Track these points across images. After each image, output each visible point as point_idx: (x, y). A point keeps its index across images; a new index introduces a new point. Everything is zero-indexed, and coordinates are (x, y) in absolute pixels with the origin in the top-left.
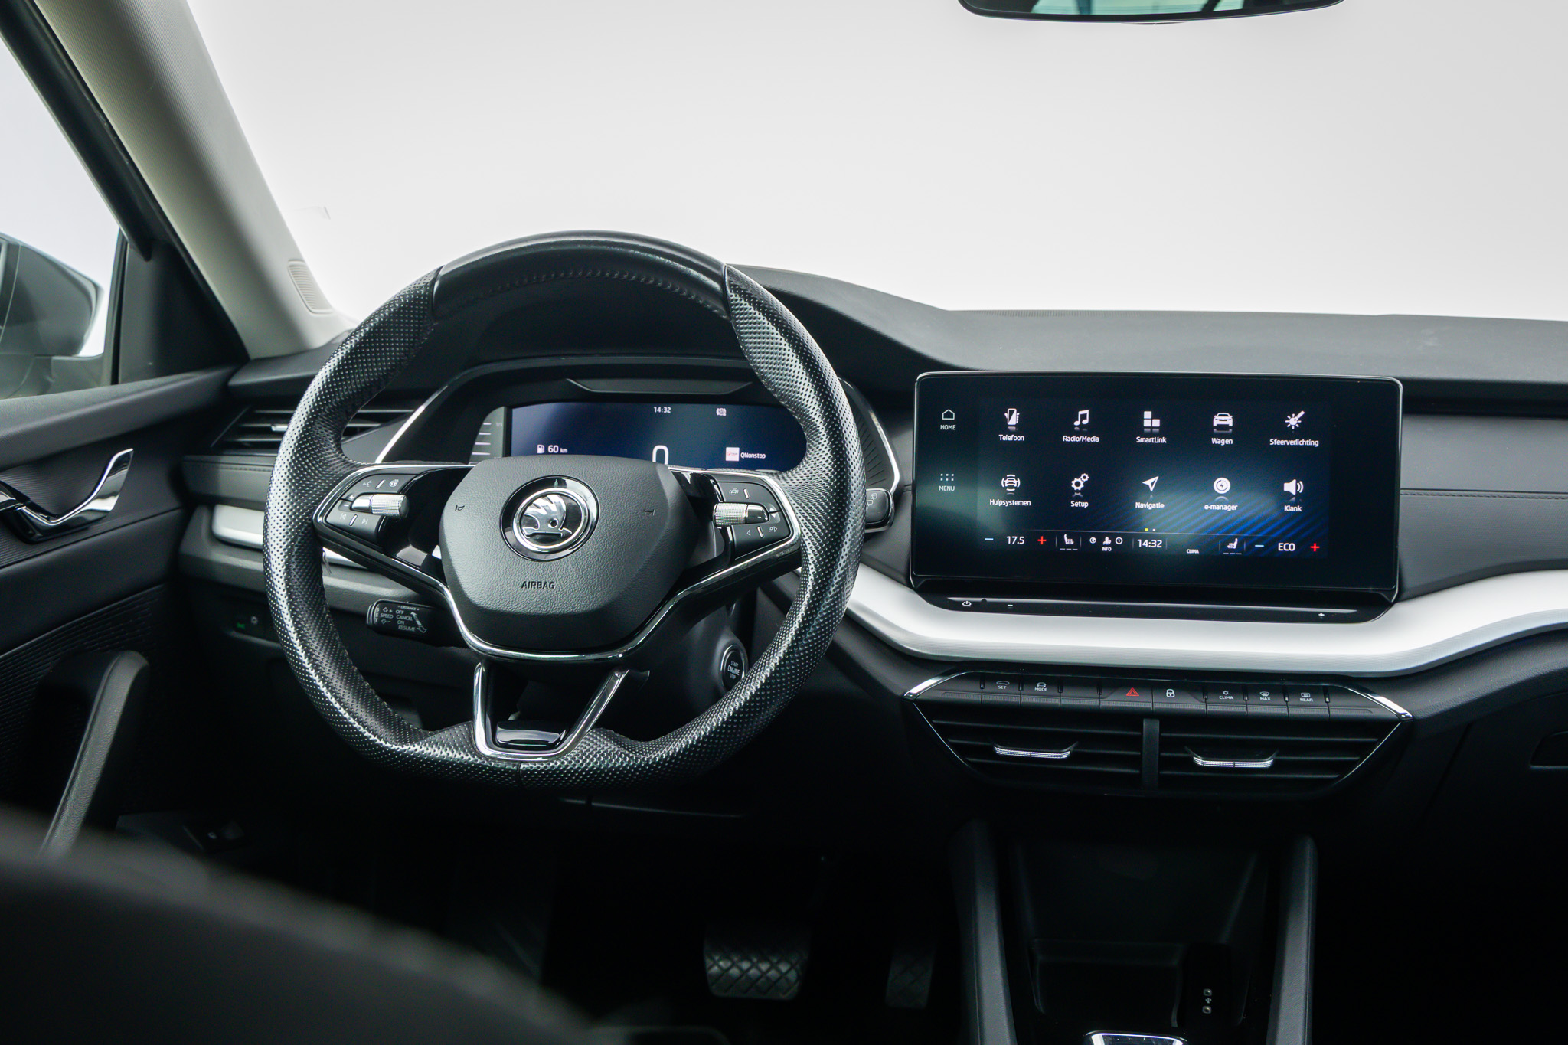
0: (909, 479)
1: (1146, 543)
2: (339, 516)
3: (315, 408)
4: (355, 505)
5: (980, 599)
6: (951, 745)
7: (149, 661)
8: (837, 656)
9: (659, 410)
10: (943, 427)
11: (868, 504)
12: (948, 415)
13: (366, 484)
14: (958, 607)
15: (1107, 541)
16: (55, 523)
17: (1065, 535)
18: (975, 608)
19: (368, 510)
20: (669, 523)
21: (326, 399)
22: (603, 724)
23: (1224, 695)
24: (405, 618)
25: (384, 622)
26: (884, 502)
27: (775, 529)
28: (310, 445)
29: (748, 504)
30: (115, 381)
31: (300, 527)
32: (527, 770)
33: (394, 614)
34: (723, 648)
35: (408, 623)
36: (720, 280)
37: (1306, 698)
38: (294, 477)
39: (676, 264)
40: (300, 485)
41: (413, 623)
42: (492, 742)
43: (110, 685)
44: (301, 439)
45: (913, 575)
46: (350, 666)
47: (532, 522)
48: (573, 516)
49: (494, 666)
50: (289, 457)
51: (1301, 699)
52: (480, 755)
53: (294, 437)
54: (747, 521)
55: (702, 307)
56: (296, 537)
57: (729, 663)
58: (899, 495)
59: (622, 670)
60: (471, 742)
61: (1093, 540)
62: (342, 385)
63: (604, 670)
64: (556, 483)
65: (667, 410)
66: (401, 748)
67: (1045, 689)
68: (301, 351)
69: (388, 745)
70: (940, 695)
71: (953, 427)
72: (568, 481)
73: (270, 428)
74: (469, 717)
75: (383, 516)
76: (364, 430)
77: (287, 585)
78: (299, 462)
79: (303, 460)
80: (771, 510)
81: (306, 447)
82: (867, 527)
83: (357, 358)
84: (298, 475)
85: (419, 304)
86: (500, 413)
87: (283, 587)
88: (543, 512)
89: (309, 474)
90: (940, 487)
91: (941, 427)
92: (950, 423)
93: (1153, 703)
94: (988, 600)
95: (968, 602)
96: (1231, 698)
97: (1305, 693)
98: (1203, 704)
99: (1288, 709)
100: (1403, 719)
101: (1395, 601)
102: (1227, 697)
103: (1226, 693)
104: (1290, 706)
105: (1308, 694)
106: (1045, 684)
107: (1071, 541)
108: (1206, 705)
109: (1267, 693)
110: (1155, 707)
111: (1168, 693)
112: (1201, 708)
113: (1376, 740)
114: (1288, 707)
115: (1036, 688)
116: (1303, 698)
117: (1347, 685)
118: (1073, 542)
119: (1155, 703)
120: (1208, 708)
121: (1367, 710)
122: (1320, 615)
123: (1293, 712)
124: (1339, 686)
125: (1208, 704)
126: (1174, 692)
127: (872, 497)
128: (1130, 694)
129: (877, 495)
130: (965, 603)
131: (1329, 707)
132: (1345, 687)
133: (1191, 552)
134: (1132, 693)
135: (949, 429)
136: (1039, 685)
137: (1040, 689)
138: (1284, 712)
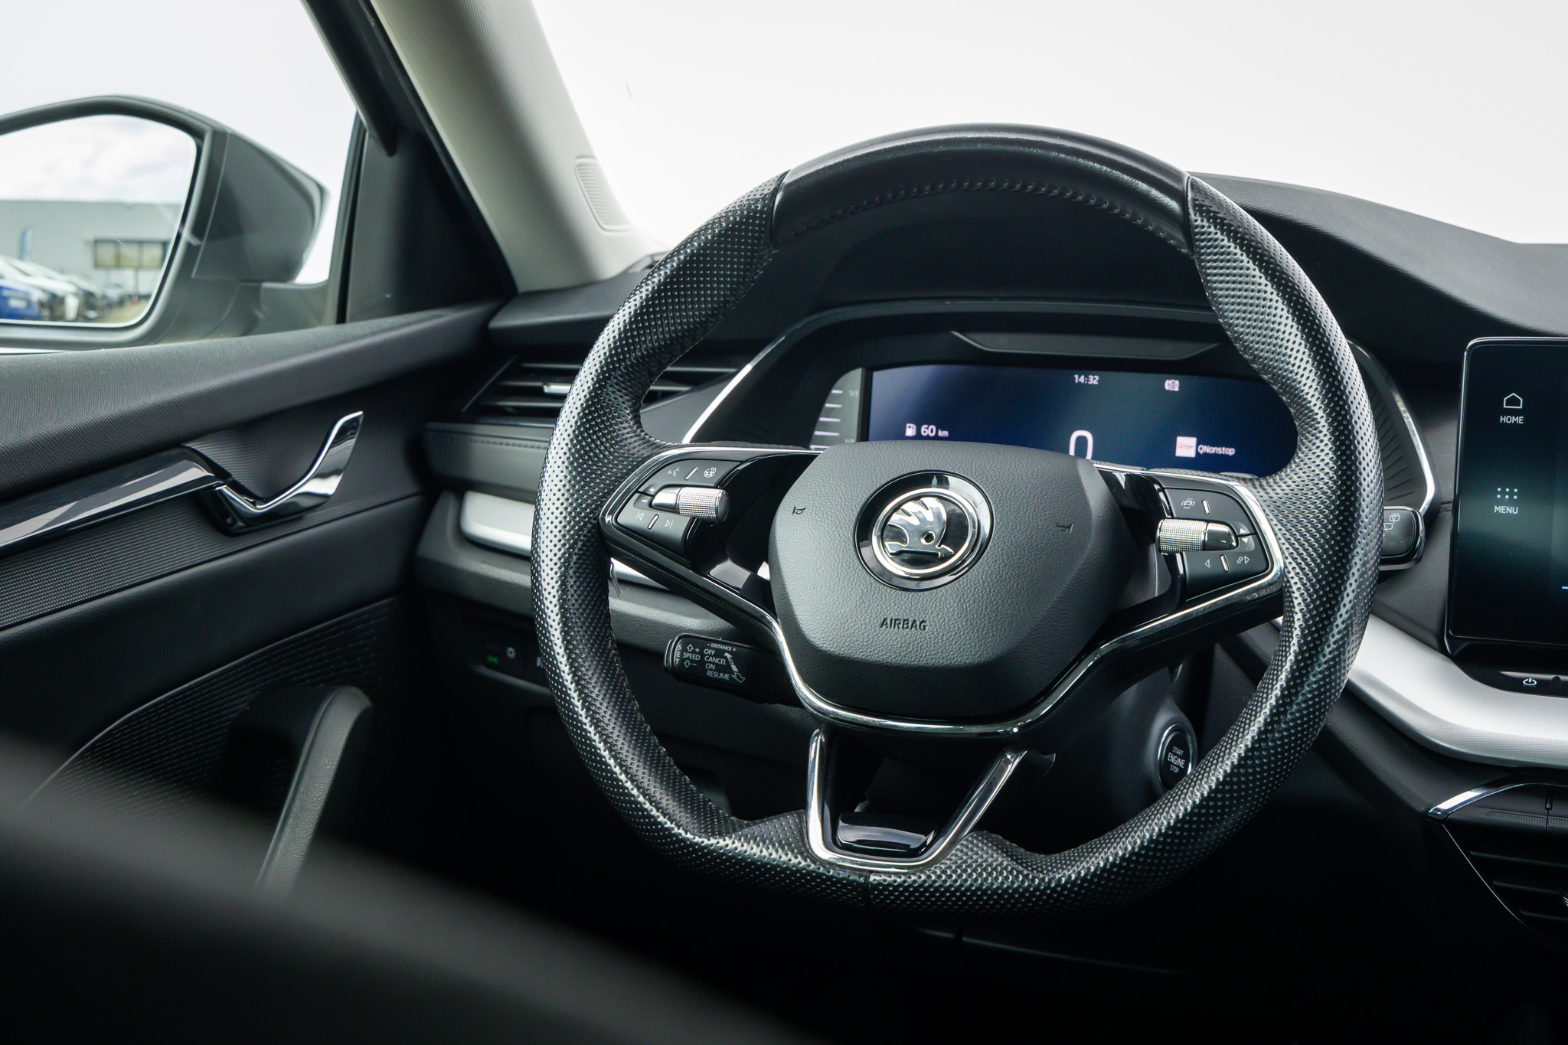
0: (1449, 494)
2: (634, 516)
3: (607, 364)
4: (657, 500)
5: (1551, 677)
6: (1497, 889)
7: (371, 699)
8: (1330, 748)
9: (1082, 379)
10: (1504, 419)
11: (1385, 529)
12: (1513, 402)
13: (672, 473)
14: (1516, 686)
16: (261, 508)
18: (1543, 689)
19: (673, 509)
20: (1092, 544)
21: (623, 352)
22: (989, 826)
24: (717, 661)
25: (687, 664)
26: (1410, 526)
27: (1247, 560)
28: (599, 416)
29: (1208, 521)
30: (341, 318)
31: (581, 529)
32: (879, 884)
33: (701, 653)
34: (1162, 727)
35: (720, 668)
36: (1180, 197)
38: (576, 460)
39: (1117, 173)
40: (584, 470)
41: (726, 669)
42: (832, 841)
43: (322, 731)
44: (588, 407)
45: (1448, 636)
46: (641, 724)
47: (898, 535)
48: (956, 527)
49: (836, 732)
50: (570, 431)
52: (815, 859)
53: (578, 404)
54: (1205, 547)
55: (1152, 236)
56: (575, 542)
57: (1169, 749)
58: (1433, 516)
59: (1016, 751)
60: (803, 840)
62: (644, 334)
63: (991, 750)
64: (935, 481)
65: (1094, 380)
66: (706, 842)
68: (585, 282)
69: (689, 836)
70: (1482, 815)
71: (1519, 420)
72: (951, 479)
73: (541, 389)
74: (803, 805)
75: (693, 518)
76: (667, 395)
77: (562, 607)
78: (584, 439)
79: (589, 436)
80: (1242, 531)
81: (594, 419)
82: (1383, 562)
83: (666, 297)
84: (581, 456)
85: (753, 224)
86: (856, 376)
87: (556, 610)
88: (914, 521)
89: (596, 455)
90: (1496, 507)
91: (1501, 419)
92: (1515, 413)
94: (1562, 678)
95: (1532, 680)
127: (1392, 519)
129: (1399, 518)
130: (1527, 682)
135: (1513, 422)
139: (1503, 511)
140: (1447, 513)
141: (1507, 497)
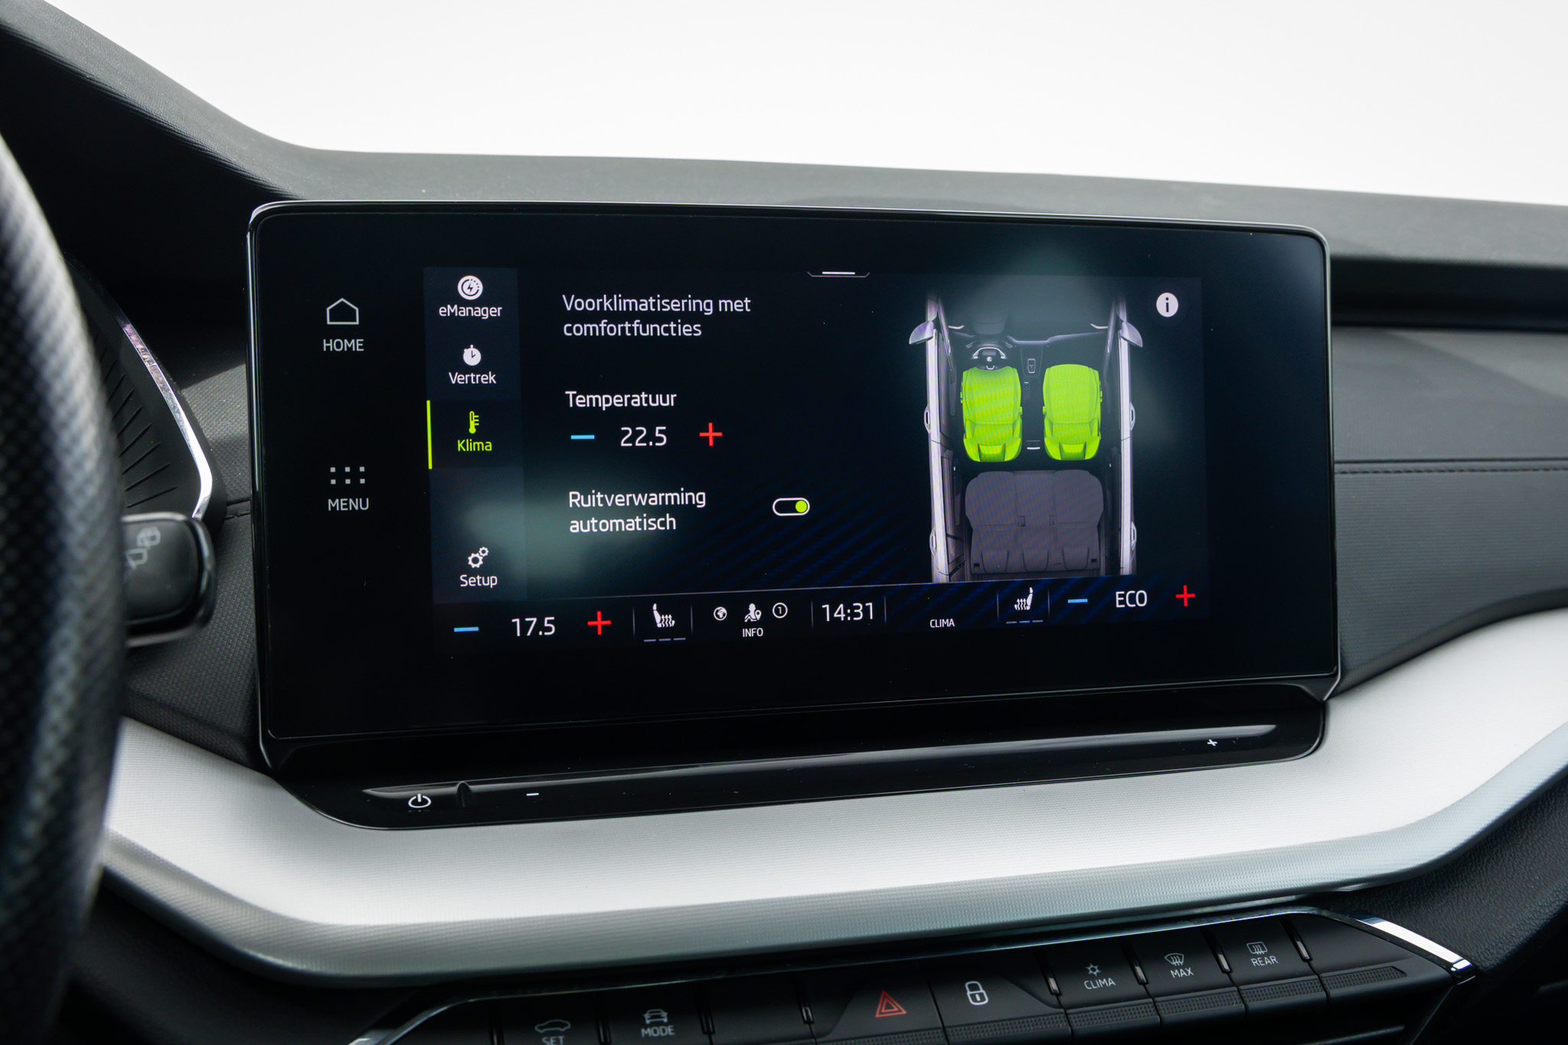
0: (244, 482)
1: (840, 613)
5: (455, 789)
10: (329, 345)
11: (133, 564)
12: (342, 313)
14: (397, 817)
15: (754, 613)
17: (655, 607)
18: (445, 812)
23: (1093, 978)
26: (183, 551)
37: (1262, 956)
45: (267, 740)
51: (1255, 962)
61: (721, 612)
67: (669, 1030)
71: (356, 345)
82: (136, 632)
90: (330, 501)
91: (325, 345)
92: (348, 334)
93: (946, 1029)
94: (473, 788)
95: (422, 798)
96: (1110, 984)
97: (1254, 945)
98: (1058, 1013)
99: (1240, 995)
100: (1460, 977)
101: (1329, 698)
102: (1101, 983)
103: (1094, 970)
104: (1242, 987)
105: (1261, 945)
106: (664, 1014)
107: (669, 619)
108: (1066, 1014)
109: (1181, 957)
110: (952, 1038)
111: (969, 993)
112: (1060, 1026)
113: (1401, 1028)
114: (1239, 990)
115: (643, 1030)
116: (1256, 956)
117: (1328, 909)
118: (673, 622)
119: (950, 1029)
120: (1075, 1025)
121: (1393, 970)
122: (1211, 745)
123: (1255, 1004)
124: (1311, 912)
125: (1069, 1011)
126: (984, 989)
127: (142, 541)
128: (883, 1011)
129: (158, 534)
130: (415, 802)
131: (1319, 976)
132: (1325, 913)
133: (938, 624)
134: (888, 1007)
135: (346, 350)
136: (649, 1019)
137: (655, 1032)
138: (1235, 1007)
139: (344, 507)
140: (241, 518)
141: (348, 481)
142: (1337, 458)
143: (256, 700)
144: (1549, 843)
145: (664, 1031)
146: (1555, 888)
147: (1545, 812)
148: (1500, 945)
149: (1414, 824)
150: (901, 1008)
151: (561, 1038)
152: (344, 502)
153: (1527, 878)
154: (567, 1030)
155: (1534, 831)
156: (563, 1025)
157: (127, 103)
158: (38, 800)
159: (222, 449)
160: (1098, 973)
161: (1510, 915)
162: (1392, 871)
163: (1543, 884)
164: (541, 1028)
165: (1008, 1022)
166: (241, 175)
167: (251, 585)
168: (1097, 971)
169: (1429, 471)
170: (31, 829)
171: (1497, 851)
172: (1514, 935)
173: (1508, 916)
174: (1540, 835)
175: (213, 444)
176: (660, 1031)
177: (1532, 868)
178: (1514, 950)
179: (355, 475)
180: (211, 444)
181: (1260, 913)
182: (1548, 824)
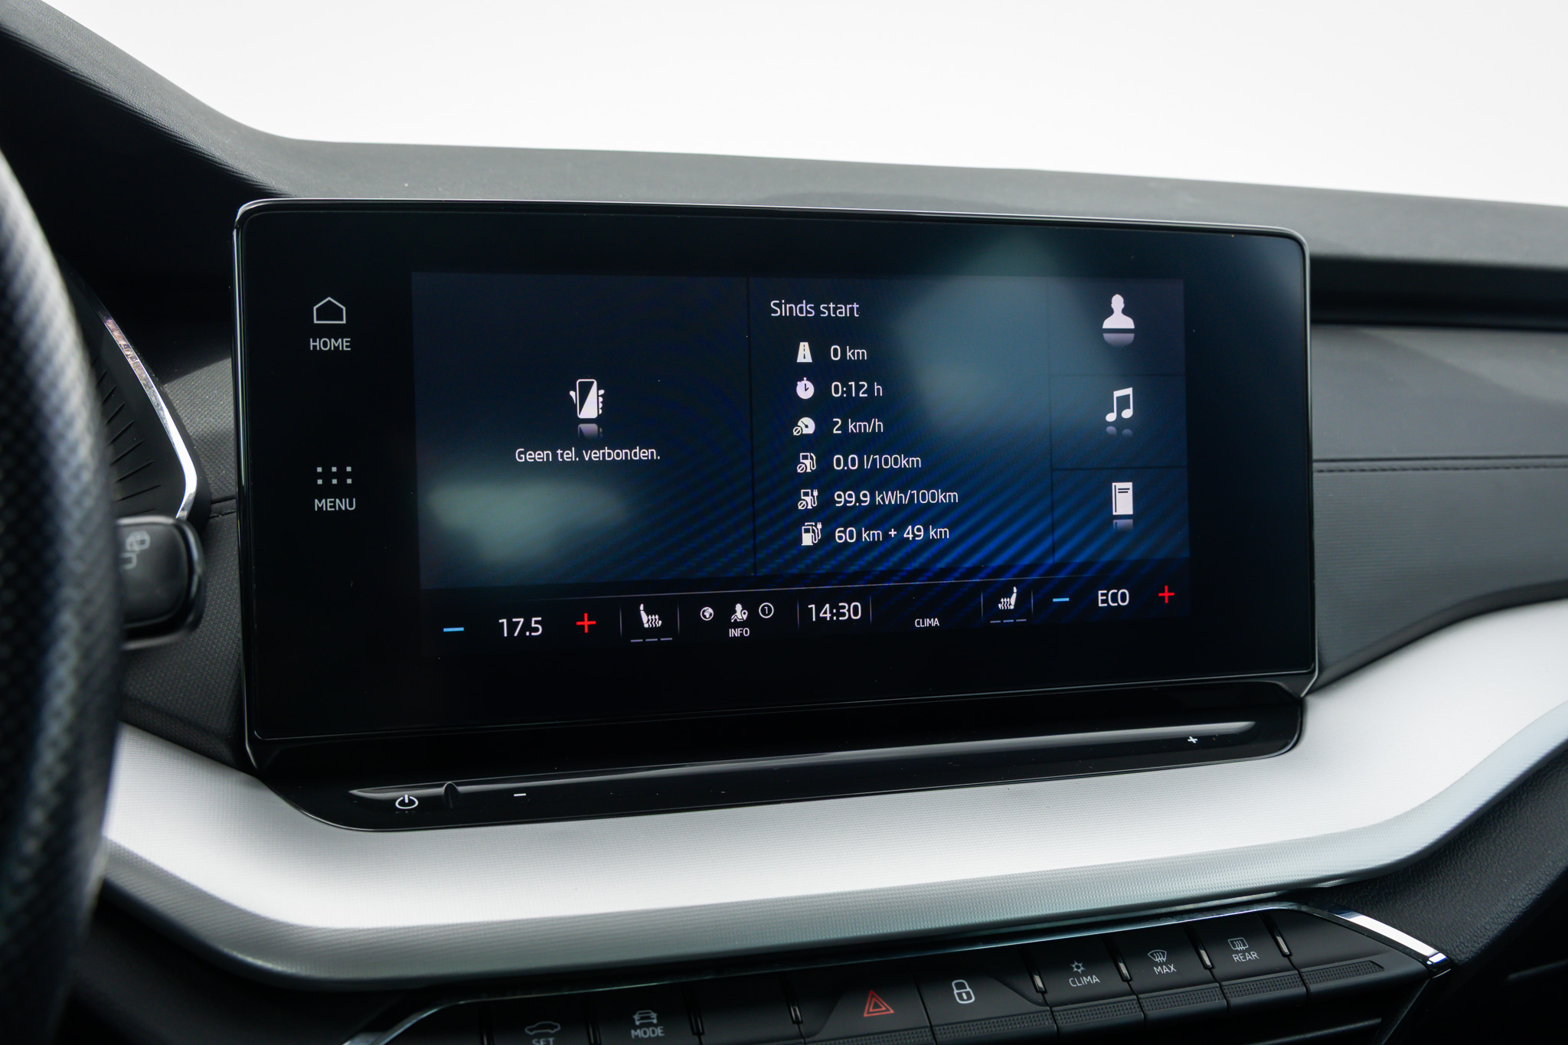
0: (227, 482)
1: (826, 613)
5: (442, 790)
10: (316, 344)
11: (125, 567)
12: (329, 312)
14: (384, 819)
15: (740, 613)
17: (642, 607)
18: (430, 815)
23: (1078, 975)
26: (174, 553)
37: (1243, 952)
45: (253, 740)
51: (1236, 958)
61: (708, 612)
67: (659, 1031)
71: (343, 344)
90: (316, 501)
91: (312, 344)
92: (335, 332)
93: (934, 1028)
94: (461, 789)
95: (409, 799)
96: (1094, 981)
97: (1235, 941)
98: (1044, 1011)
99: (1222, 991)
100: (1435, 970)
101: (1307, 694)
102: (1086, 980)
103: (1078, 967)
104: (1224, 983)
105: (1242, 941)
106: (654, 1015)
107: (656, 620)
108: (1052, 1012)
109: (1163, 954)
110: (940, 1037)
111: (956, 991)
112: (1046, 1024)
113: (1378, 1021)
114: (1221, 986)
115: (633, 1032)
116: (1237, 952)
117: (1307, 904)
118: (660, 622)
119: (937, 1028)
120: (1060, 1022)
121: (1372, 964)
122: (1192, 742)
123: (1236, 1000)
124: (1291, 908)
125: (1054, 1009)
126: (970, 987)
127: (131, 545)
128: (871, 1010)
129: (147, 538)
130: (402, 803)
131: (1298, 971)
132: (1304, 909)
133: (923, 624)
134: (876, 1006)
135: (332, 349)
136: (639, 1020)
137: (645, 1033)
138: (1219, 1003)
139: (331, 507)
140: (226, 517)
141: (335, 481)
142: (1315, 456)
143: (241, 700)
144: (1521, 836)
145: (653, 1032)
146: (1528, 882)
147: (1517, 806)
148: (1475, 938)
149: (1391, 820)
150: (888, 1007)
151: (551, 1040)
152: (330, 502)
153: (1500, 872)
154: (557, 1032)
155: (1507, 825)
156: (553, 1027)
157: (110, 97)
158: (37, 816)
159: (206, 446)
160: (1082, 971)
161: (1485, 909)
162: (1370, 867)
163: (1516, 878)
164: (531, 1030)
165: (995, 1021)
166: (224, 169)
167: (236, 585)
168: (1082, 968)
169: (1404, 469)
170: (31, 846)
171: (1471, 845)
172: (1488, 928)
173: (1482, 910)
174: (1513, 829)
175: (197, 441)
176: (649, 1033)
177: (1505, 862)
178: (1488, 943)
179: (342, 475)
180: (194, 442)
181: (1241, 909)
182: (1520, 818)
